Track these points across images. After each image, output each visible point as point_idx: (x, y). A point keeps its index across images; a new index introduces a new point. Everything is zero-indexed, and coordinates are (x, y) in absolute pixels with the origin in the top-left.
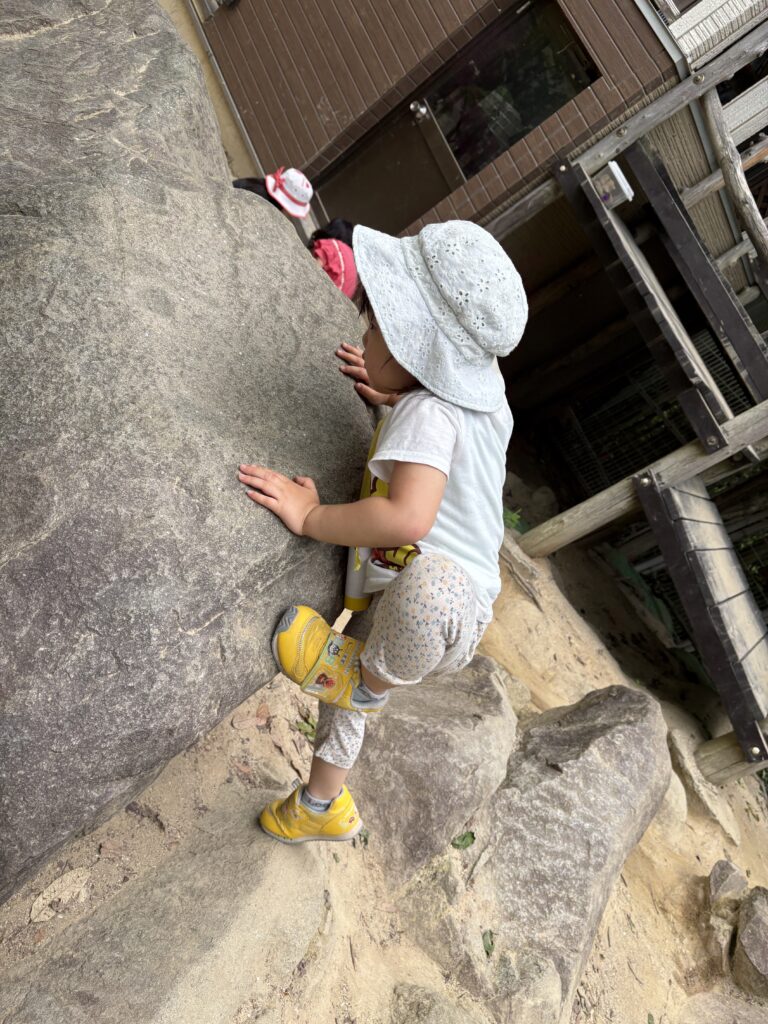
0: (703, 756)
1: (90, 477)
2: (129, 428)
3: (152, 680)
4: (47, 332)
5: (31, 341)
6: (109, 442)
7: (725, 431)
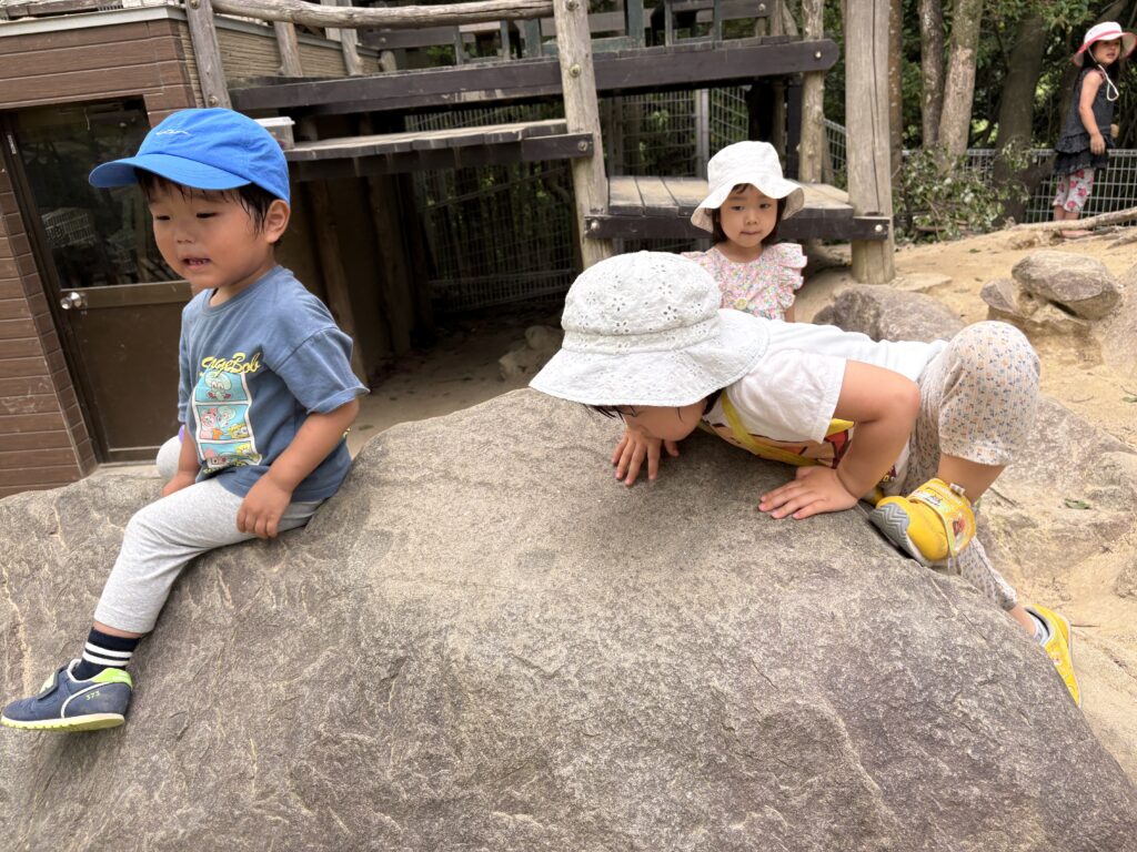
0: (865, 277)
1: (774, 666)
2: (713, 619)
3: (1009, 657)
4: (576, 676)
5: (584, 695)
6: (730, 640)
7: (578, 130)
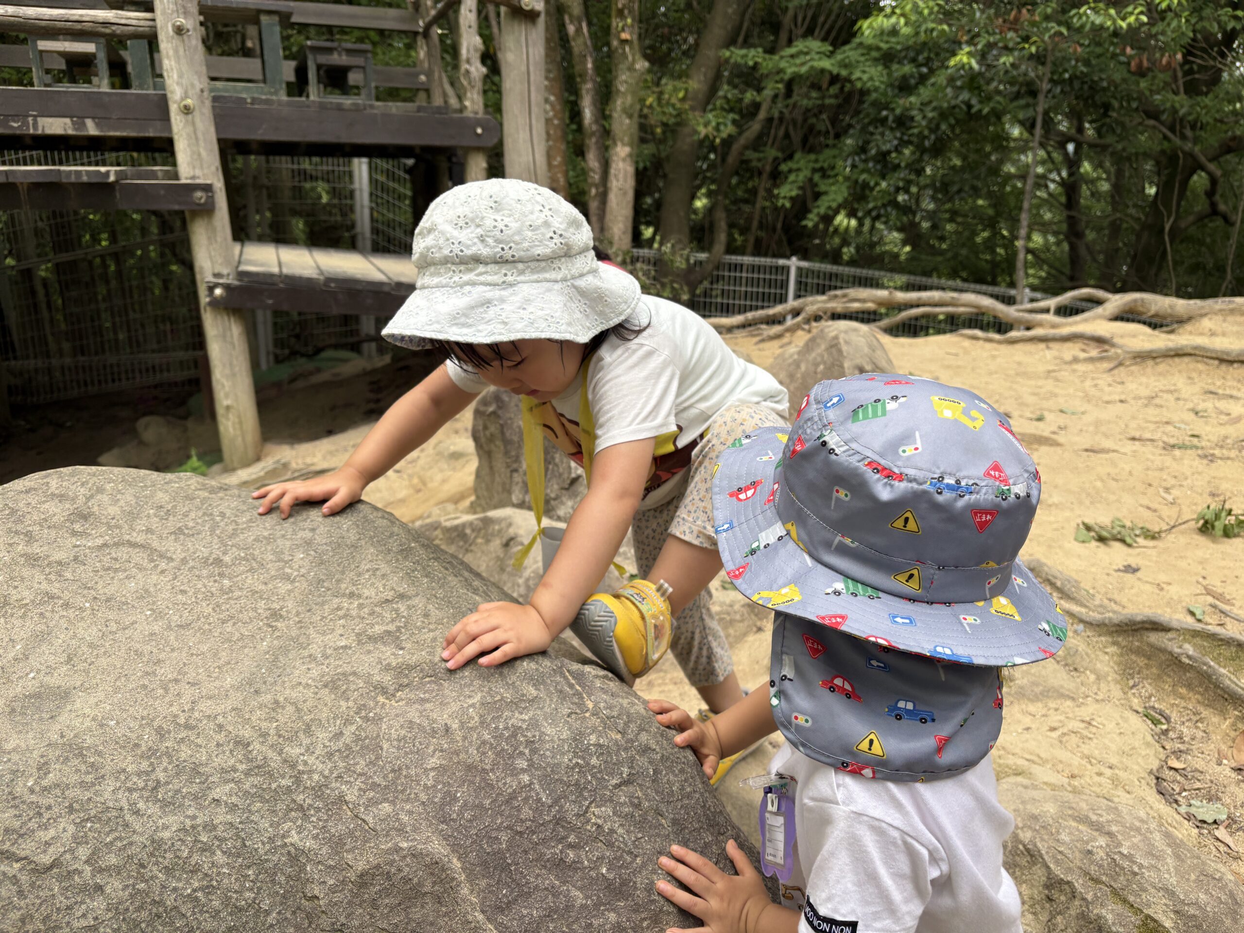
1: (372, 803)
